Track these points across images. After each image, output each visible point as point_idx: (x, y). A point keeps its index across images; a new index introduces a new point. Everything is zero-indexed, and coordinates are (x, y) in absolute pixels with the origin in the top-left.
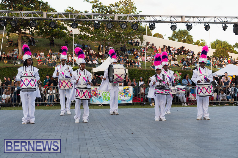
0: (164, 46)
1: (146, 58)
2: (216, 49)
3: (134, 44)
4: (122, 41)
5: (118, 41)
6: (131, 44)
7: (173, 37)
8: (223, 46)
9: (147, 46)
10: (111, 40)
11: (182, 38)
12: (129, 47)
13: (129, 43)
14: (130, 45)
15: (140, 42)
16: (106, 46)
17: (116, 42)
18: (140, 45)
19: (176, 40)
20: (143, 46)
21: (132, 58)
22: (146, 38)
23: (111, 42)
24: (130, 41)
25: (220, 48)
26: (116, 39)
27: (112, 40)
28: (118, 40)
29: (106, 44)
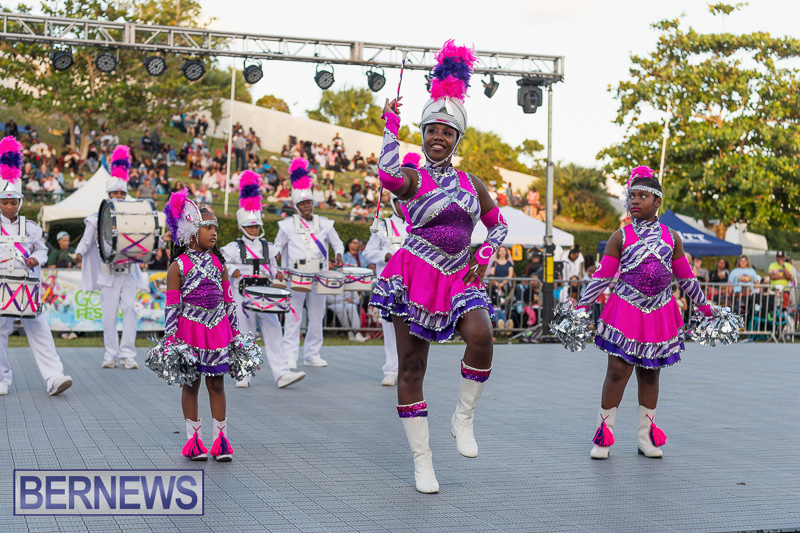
0: (293, 140)
1: (231, 178)
2: (461, 156)
3: (191, 129)
4: (150, 115)
5: (133, 116)
6: (180, 126)
7: (322, 111)
8: (484, 146)
9: (233, 136)
10: (111, 110)
11: (352, 115)
12: (171, 136)
13: (172, 125)
14: (177, 131)
15: (211, 123)
16: (93, 133)
17: (126, 118)
18: (210, 132)
19: (332, 119)
20: (219, 135)
21: (182, 176)
22: (233, 109)
23: (110, 118)
24: (177, 118)
25: (474, 155)
26: (127, 109)
27: (114, 111)
28: (135, 112)
29: (92, 124)
